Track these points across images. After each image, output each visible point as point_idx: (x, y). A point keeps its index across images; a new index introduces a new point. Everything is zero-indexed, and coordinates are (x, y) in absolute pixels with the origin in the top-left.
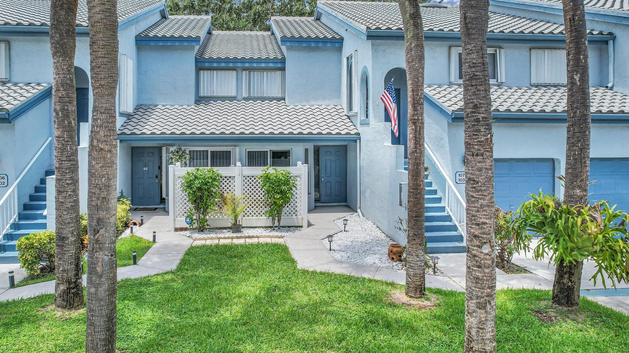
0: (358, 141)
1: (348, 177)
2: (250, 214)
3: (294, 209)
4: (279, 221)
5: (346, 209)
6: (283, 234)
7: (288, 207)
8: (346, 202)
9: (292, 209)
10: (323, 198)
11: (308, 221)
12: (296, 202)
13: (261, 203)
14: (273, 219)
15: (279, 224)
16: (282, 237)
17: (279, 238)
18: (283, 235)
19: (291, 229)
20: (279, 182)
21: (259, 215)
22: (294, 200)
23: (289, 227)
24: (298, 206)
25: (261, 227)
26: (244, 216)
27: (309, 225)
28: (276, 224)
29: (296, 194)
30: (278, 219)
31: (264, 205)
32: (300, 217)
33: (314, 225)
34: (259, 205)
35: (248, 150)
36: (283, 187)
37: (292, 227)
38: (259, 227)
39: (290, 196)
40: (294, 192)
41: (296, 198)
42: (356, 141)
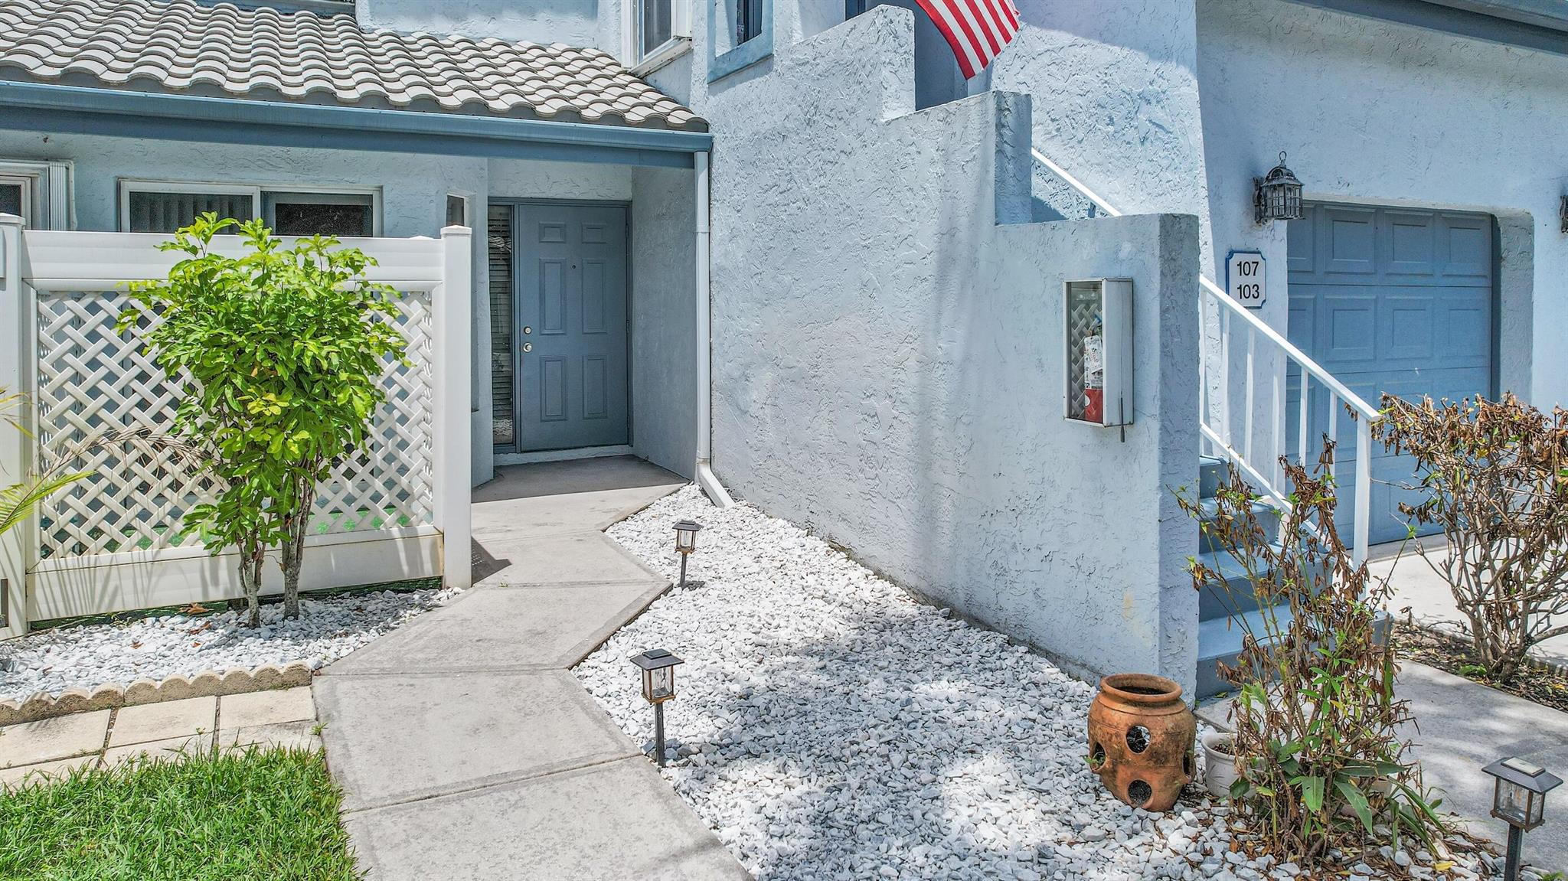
0: (701, 158)
1: (638, 339)
2: (96, 532)
3: (390, 484)
4: (291, 562)
5: (632, 470)
6: (317, 651)
7: (350, 474)
8: (628, 441)
9: (378, 484)
10: (530, 431)
11: (475, 546)
12: (403, 445)
13: (174, 459)
14: (252, 557)
15: (292, 579)
16: (301, 678)
17: (285, 686)
18: (310, 663)
19: (374, 604)
20: (283, 316)
21: (157, 538)
22: (390, 433)
23: (361, 591)
24: (416, 463)
25: (173, 611)
26: (47, 551)
27: (483, 565)
28: (273, 578)
29: (403, 394)
30: (286, 551)
31: (191, 470)
32: (424, 528)
33: (505, 563)
34: (160, 473)
35: (128, 187)
36: (312, 347)
37: (381, 588)
38: (158, 613)
39: (359, 405)
40: (390, 382)
41: (403, 419)
42: (689, 160)
